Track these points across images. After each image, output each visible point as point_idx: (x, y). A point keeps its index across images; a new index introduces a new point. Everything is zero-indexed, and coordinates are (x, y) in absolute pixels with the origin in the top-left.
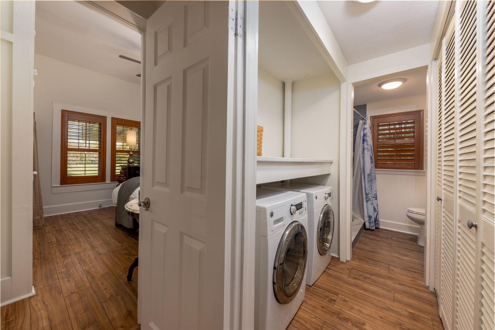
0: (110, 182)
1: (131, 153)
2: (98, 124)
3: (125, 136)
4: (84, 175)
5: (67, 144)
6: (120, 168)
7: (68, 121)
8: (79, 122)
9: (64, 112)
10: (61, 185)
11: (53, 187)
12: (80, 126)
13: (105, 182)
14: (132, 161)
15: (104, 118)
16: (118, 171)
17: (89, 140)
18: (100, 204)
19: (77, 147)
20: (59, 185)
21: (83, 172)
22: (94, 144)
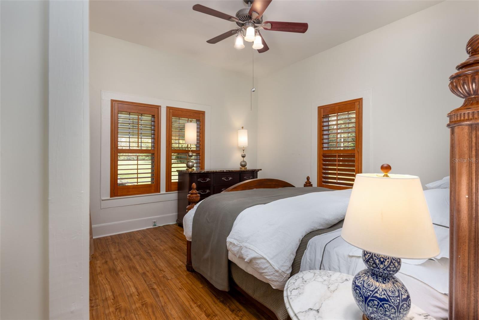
0: (165, 192)
1: (190, 154)
2: (151, 116)
3: (183, 131)
4: (136, 184)
5: (118, 144)
6: (177, 173)
7: (118, 114)
8: (130, 114)
9: (114, 102)
10: (111, 197)
11: (103, 200)
12: (131, 119)
13: (160, 192)
14: (191, 165)
15: (158, 108)
16: (175, 178)
17: (141, 138)
18: (154, 222)
19: (128, 148)
20: (109, 198)
21: (135, 180)
22: (147, 143)
